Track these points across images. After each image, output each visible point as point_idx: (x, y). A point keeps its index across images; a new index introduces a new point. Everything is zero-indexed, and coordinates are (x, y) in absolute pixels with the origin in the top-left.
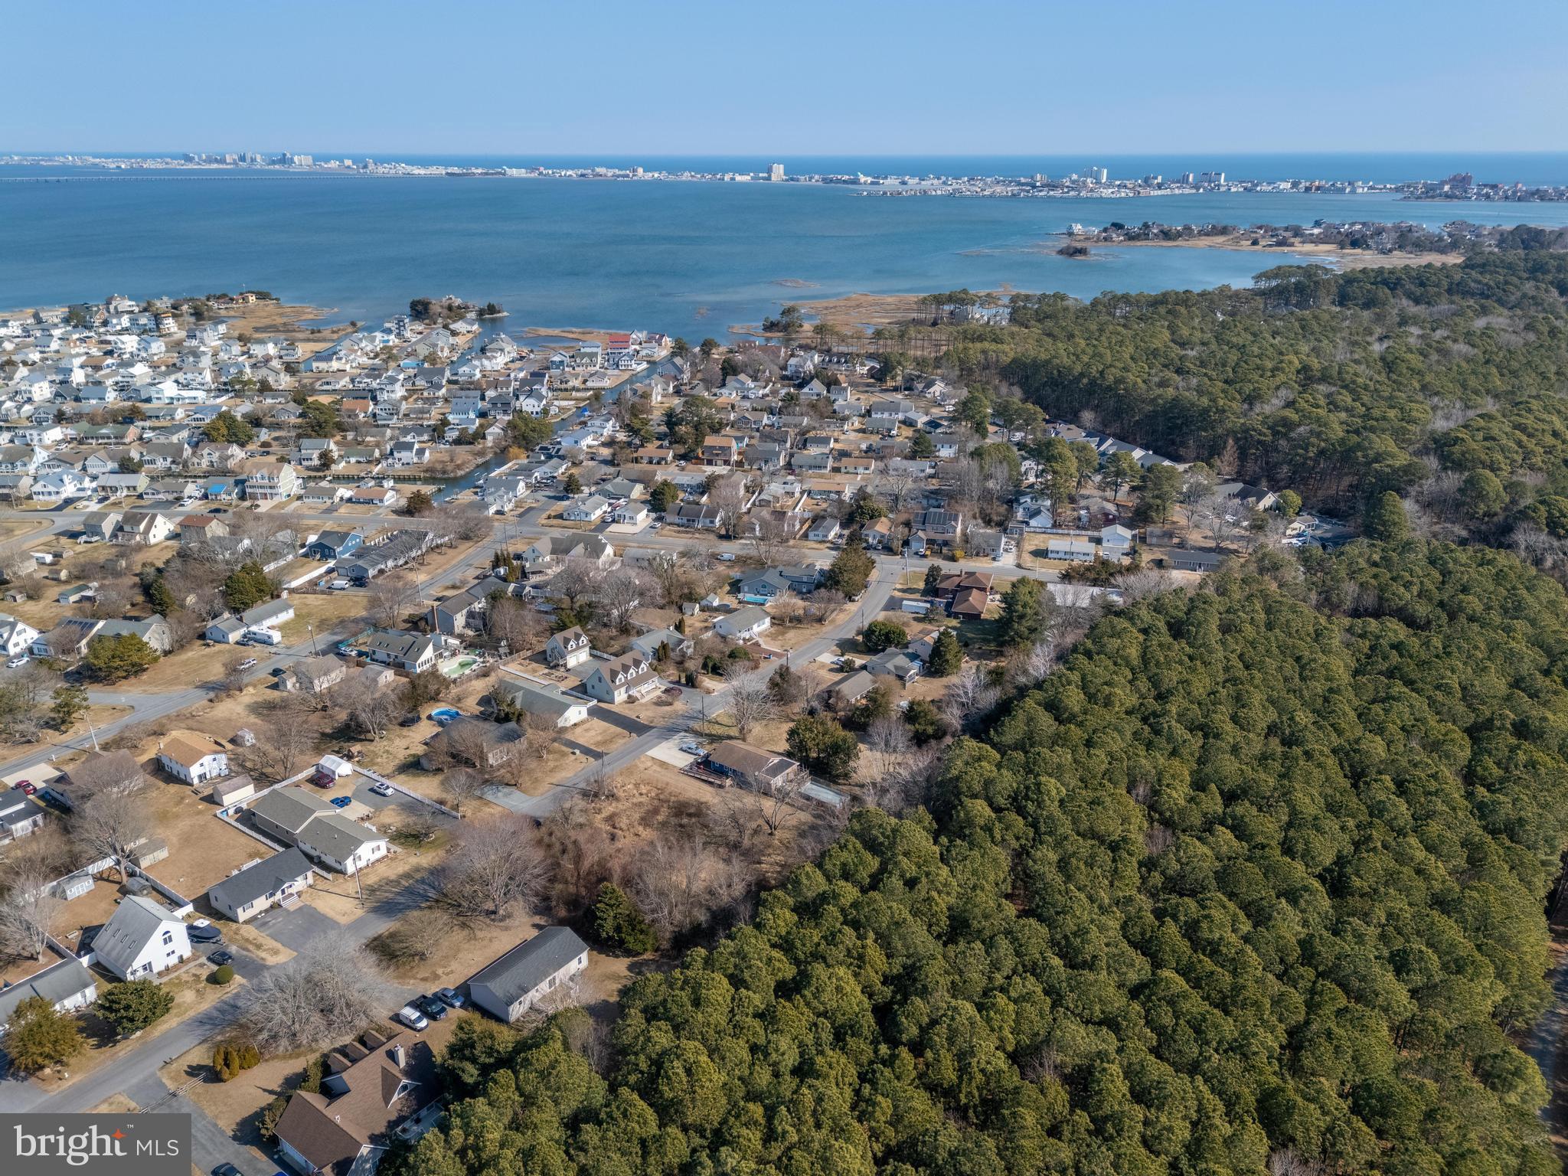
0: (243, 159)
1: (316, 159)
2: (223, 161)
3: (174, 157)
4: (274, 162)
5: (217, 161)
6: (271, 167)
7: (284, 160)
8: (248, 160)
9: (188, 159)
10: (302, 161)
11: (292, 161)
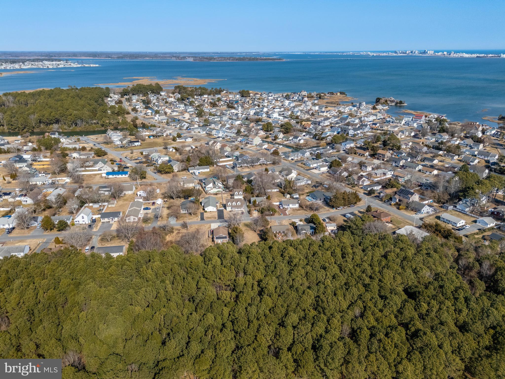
0: (412, 52)
1: (435, 52)
2: (406, 53)
3: (392, 52)
4: (421, 53)
5: (404, 53)
6: (420, 55)
7: (425, 52)
8: (413, 52)
9: (396, 52)
10: (430, 53)
11: (427, 52)
